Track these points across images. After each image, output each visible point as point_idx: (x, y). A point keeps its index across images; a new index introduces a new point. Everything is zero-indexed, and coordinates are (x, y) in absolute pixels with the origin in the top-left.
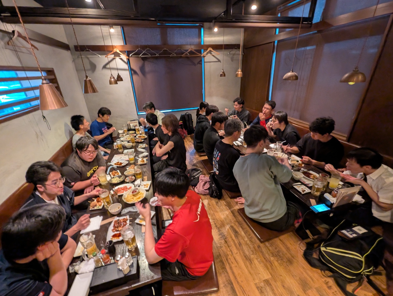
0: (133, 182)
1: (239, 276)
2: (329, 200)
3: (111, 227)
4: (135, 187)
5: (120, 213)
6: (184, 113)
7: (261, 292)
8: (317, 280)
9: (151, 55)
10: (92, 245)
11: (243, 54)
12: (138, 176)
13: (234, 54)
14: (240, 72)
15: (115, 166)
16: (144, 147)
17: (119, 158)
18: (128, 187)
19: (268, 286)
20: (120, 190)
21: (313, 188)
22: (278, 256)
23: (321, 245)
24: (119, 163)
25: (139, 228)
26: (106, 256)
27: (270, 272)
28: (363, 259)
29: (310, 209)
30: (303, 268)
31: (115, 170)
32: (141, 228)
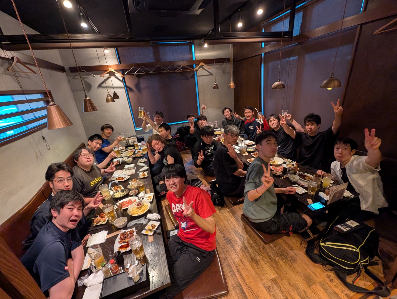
0: (137, 195)
1: (246, 277)
2: (323, 198)
3: (118, 239)
4: (139, 199)
5: (126, 226)
6: (180, 126)
7: (269, 291)
8: (320, 274)
9: (145, 72)
10: (100, 256)
11: (234, 66)
12: (141, 189)
13: (225, 68)
14: (232, 84)
15: (116, 181)
16: (144, 161)
17: (120, 174)
18: (133, 200)
19: (275, 285)
20: (124, 204)
21: (309, 189)
22: (282, 255)
23: (321, 241)
24: (120, 178)
25: (145, 238)
26: (115, 266)
27: (276, 272)
28: (358, 251)
29: (308, 208)
30: (307, 264)
31: (117, 185)
32: (148, 238)
